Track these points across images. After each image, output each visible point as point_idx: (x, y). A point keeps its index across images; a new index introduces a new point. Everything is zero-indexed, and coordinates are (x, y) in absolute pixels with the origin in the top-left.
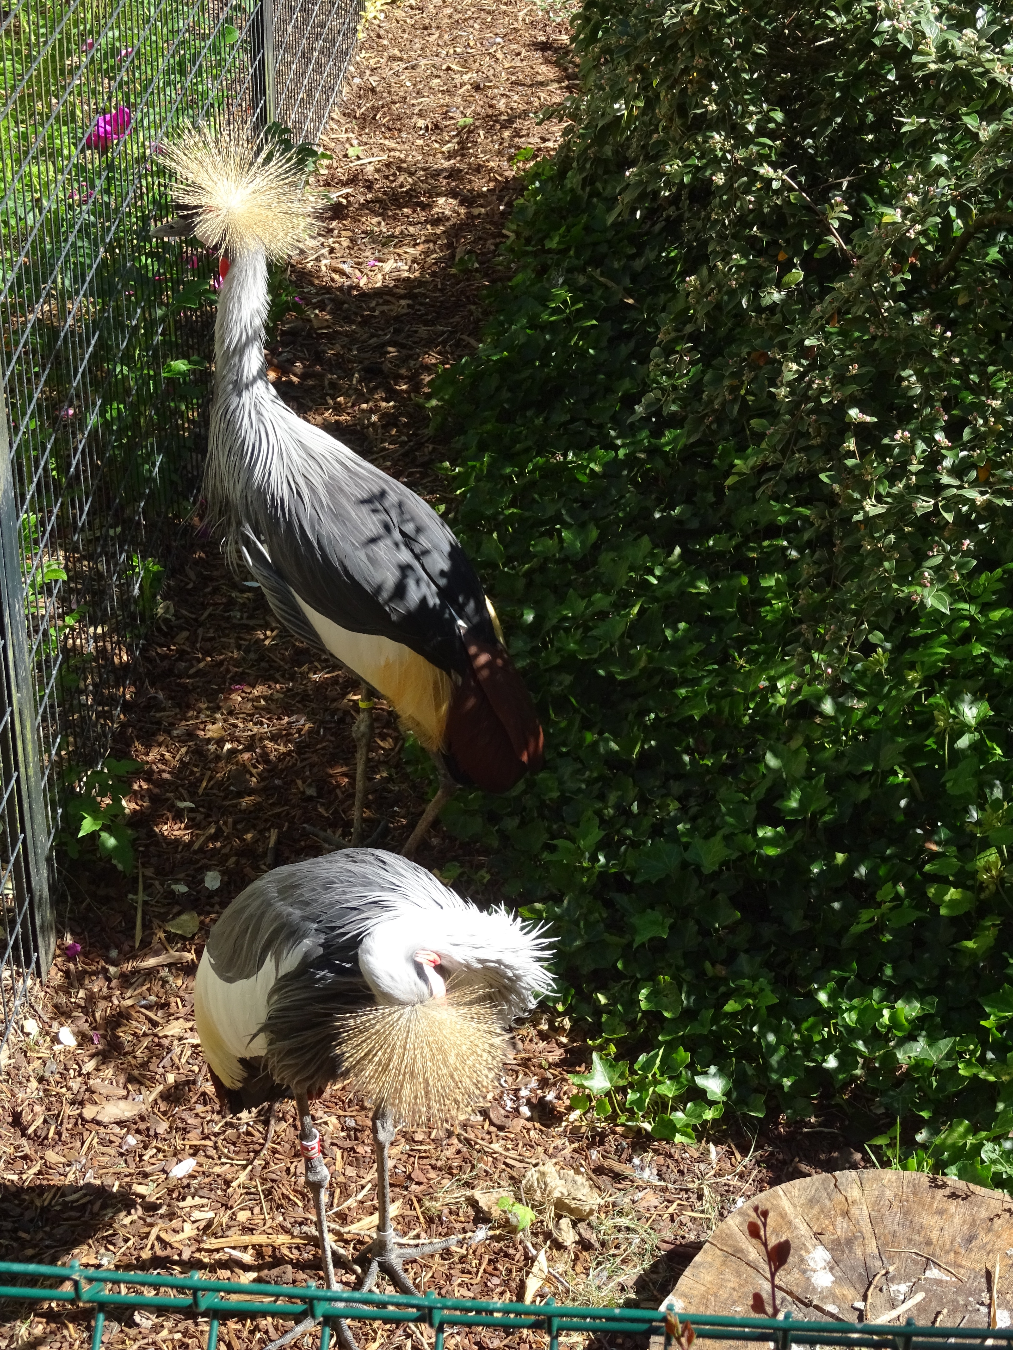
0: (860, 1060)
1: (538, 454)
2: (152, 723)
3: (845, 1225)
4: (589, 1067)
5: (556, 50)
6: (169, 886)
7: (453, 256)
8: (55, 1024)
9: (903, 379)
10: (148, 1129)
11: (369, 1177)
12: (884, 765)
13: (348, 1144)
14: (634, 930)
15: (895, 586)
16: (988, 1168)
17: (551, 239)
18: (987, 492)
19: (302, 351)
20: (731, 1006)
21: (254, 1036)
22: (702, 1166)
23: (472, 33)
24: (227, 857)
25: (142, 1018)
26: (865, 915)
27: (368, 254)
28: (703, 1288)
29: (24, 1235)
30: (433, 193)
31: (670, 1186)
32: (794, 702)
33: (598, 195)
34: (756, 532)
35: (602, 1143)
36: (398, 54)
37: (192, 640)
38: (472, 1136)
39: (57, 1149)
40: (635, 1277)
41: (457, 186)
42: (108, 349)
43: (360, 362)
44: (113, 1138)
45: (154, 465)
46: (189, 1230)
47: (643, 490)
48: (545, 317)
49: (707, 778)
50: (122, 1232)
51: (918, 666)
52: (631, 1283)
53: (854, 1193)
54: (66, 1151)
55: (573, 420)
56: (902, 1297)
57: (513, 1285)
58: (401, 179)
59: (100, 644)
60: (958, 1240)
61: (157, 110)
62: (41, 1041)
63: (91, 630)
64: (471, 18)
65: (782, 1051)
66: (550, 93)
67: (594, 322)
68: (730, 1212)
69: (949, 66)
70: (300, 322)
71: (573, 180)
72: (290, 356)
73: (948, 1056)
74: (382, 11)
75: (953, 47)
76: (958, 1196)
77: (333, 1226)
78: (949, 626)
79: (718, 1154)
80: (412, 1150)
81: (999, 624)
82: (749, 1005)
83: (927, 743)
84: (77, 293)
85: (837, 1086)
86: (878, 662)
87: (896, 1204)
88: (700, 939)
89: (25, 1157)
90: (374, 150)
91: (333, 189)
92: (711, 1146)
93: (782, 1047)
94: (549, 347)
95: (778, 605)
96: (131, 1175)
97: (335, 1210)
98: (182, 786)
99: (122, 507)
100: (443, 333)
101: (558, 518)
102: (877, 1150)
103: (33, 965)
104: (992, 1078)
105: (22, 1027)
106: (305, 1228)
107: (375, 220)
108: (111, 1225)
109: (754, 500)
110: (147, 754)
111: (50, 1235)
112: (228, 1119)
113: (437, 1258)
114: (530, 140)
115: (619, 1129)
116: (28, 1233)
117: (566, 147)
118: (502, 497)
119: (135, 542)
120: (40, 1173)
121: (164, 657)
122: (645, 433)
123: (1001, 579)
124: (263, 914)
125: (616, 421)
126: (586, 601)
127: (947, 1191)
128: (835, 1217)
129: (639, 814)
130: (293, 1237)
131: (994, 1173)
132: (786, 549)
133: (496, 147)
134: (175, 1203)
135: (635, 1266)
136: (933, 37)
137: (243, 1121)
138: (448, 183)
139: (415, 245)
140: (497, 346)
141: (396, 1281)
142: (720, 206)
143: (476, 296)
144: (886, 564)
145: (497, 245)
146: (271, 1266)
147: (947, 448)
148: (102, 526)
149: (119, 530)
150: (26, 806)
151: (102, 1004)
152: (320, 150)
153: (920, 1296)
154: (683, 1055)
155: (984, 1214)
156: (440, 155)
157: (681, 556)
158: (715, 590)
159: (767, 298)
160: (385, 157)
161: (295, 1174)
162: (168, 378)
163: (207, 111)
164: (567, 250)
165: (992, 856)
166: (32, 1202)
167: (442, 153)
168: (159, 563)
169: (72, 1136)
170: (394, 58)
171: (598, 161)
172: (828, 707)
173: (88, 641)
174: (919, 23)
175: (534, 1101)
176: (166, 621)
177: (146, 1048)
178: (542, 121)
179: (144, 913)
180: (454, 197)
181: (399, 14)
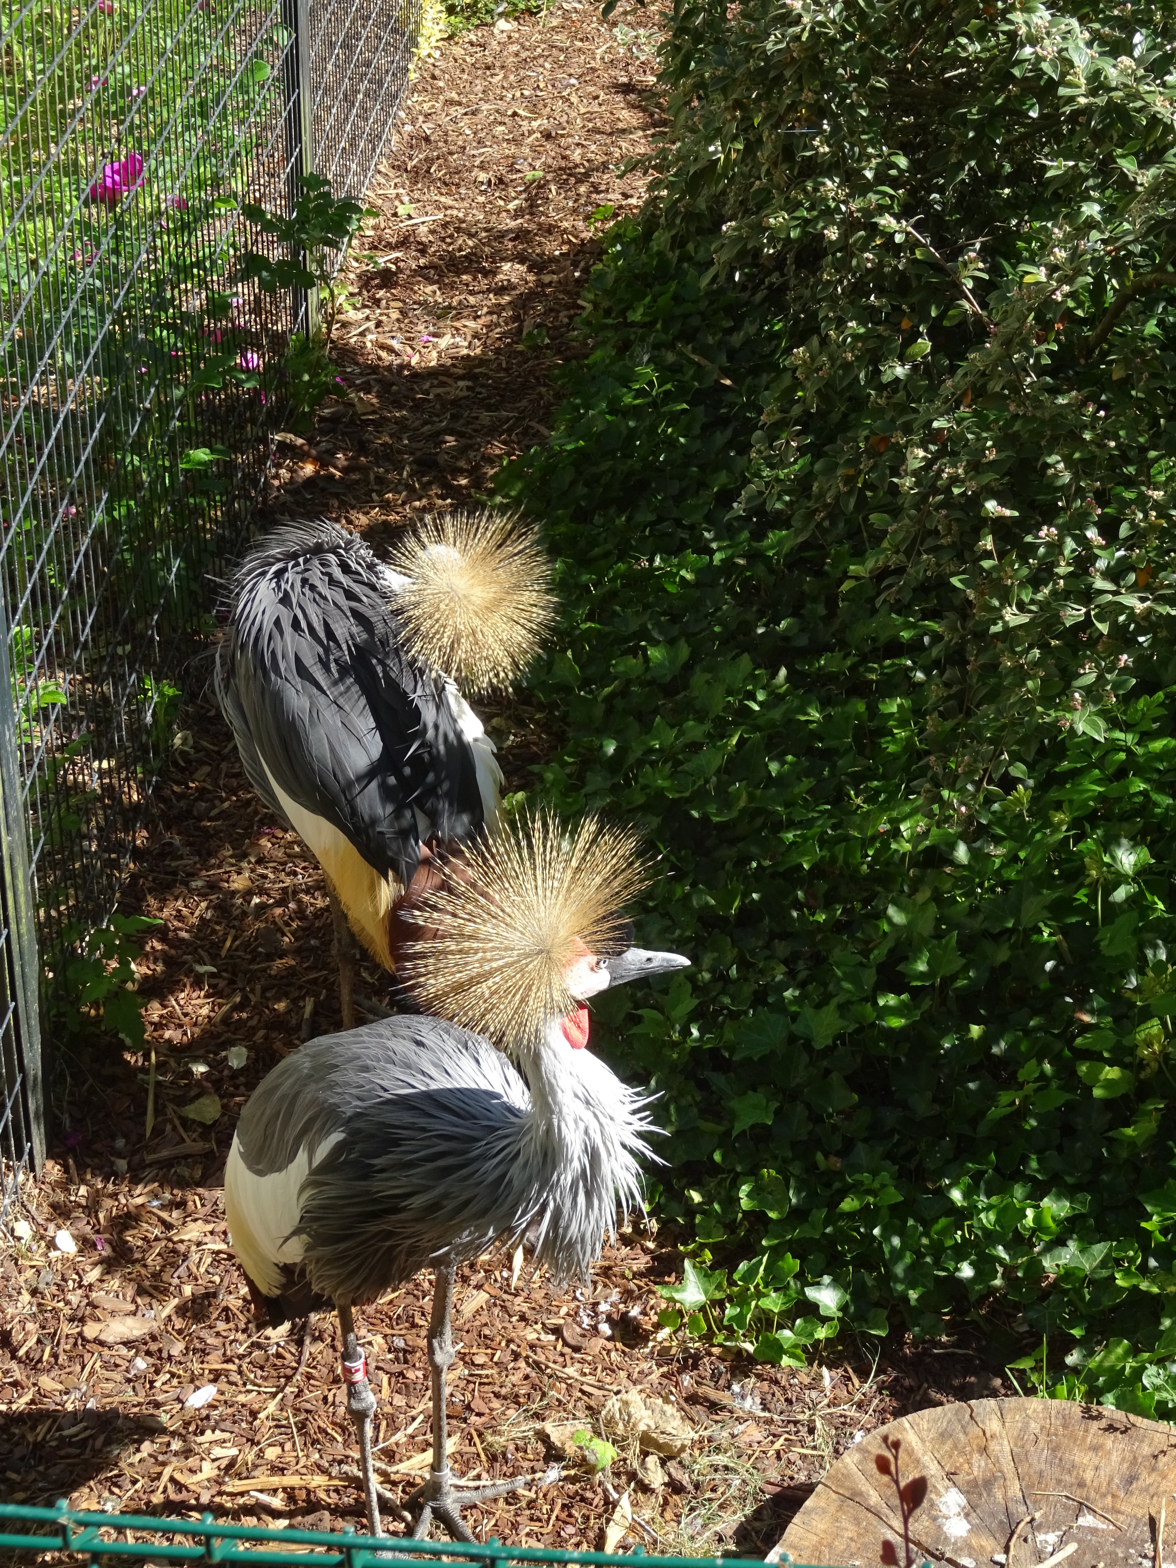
0: (1000, 1270)
1: (620, 559)
2: (167, 874)
3: (983, 1464)
4: (680, 1278)
5: (640, 92)
6: (187, 1064)
7: (520, 330)
8: (51, 1227)
9: (1049, 466)
10: (160, 1350)
11: (421, 1407)
12: (1026, 921)
13: (396, 1368)
14: (733, 1116)
15: (1039, 709)
16: (1151, 1396)
17: (635, 310)
18: (1147, 599)
19: (343, 441)
20: (849, 1204)
21: (287, 1239)
22: (814, 1394)
23: (542, 73)
24: (254, 1030)
25: (155, 1220)
26: (1005, 1098)
27: (421, 327)
28: (815, 1538)
29: (14, 1476)
30: (498, 257)
31: (776, 1417)
32: (920, 848)
33: (690, 259)
34: (875, 650)
35: (695, 1367)
36: (456, 98)
37: (214, 776)
38: (542, 1359)
39: (52, 1375)
40: (735, 1526)
41: (524, 250)
42: (117, 436)
43: (412, 454)
44: (119, 1361)
45: (169, 570)
46: (209, 1470)
47: (744, 601)
48: (628, 400)
49: (819, 937)
50: (128, 1471)
51: (1065, 806)
52: (731, 1533)
53: (994, 1425)
54: (63, 1377)
55: (660, 520)
56: (1050, 1549)
57: (591, 1535)
58: (460, 242)
59: (107, 781)
60: (1117, 1481)
61: (174, 158)
62: (35, 1247)
63: (96, 765)
64: (540, 56)
65: (908, 1259)
66: (633, 143)
67: (685, 406)
68: (846, 1448)
69: (1101, 101)
70: (341, 407)
71: (661, 239)
72: (330, 446)
73: (1103, 1264)
74: (437, 48)
75: (1106, 77)
76: (1116, 1429)
77: (379, 1464)
78: (1102, 758)
79: (832, 1379)
80: (471, 1375)
81: (1161, 756)
82: (868, 1204)
83: (1077, 896)
84: (79, 369)
85: (973, 1298)
86: (1019, 801)
87: (1042, 1438)
88: (811, 1126)
89: (15, 1384)
90: (428, 208)
91: (380, 253)
92: (825, 1370)
93: (908, 1254)
94: (632, 434)
95: (901, 733)
96: (139, 1404)
97: (381, 1446)
98: (202, 947)
99: (133, 622)
100: (508, 419)
101: (643, 634)
102: (1021, 1375)
103: (26, 1157)
104: (1155, 1290)
105: (13, 1230)
106: (345, 1468)
107: (429, 289)
108: (116, 1465)
109: (874, 611)
110: (161, 910)
111: (44, 1476)
112: (254, 1339)
113: (501, 1503)
114: (609, 196)
115: (716, 1350)
116: (19, 1473)
117: (653, 202)
118: (578, 609)
119: (147, 662)
120: (33, 1402)
121: (180, 797)
122: (745, 535)
123: (1161, 705)
124: (297, 1095)
125: (710, 520)
126: (675, 731)
127: (1104, 1423)
128: (971, 1453)
129: (739, 979)
130: (331, 1478)
131: (1158, 1402)
132: (911, 669)
133: (571, 204)
134: (191, 1437)
135: (735, 1513)
136: (1082, 67)
137: (273, 1341)
138: (515, 247)
139: (477, 317)
140: (571, 433)
141: (453, 1531)
142: (833, 265)
143: (546, 376)
144: (1030, 684)
145: (571, 318)
146: (306, 1512)
147: (1101, 547)
148: (108, 644)
149: (128, 647)
150: (17, 969)
151: (108, 1203)
152: (364, 207)
153: (1071, 1548)
154: (792, 1263)
155: (1146, 1450)
156: (504, 214)
157: (788, 679)
158: (828, 718)
159: (889, 372)
160: (441, 216)
161: (333, 1404)
162: (187, 471)
163: (233, 160)
164: (653, 323)
165: (1153, 1027)
166: (23, 1437)
167: (508, 211)
168: (175, 686)
169: (70, 1359)
170: (451, 103)
171: (691, 216)
172: (962, 853)
173: (91, 775)
174: (1067, 49)
175: (615, 1317)
176: (183, 753)
177: (159, 1254)
178: (624, 173)
179: (156, 1096)
180: (522, 262)
181: (458, 51)
